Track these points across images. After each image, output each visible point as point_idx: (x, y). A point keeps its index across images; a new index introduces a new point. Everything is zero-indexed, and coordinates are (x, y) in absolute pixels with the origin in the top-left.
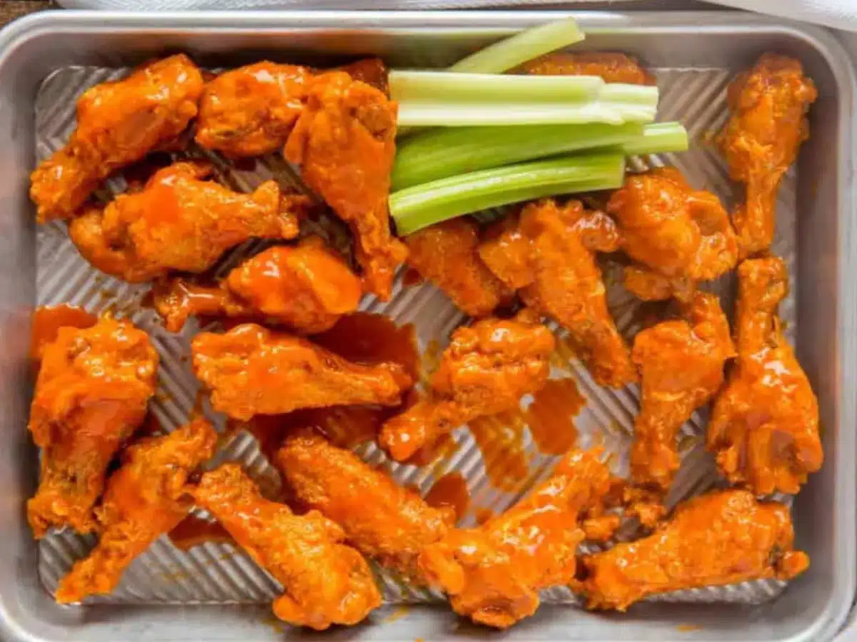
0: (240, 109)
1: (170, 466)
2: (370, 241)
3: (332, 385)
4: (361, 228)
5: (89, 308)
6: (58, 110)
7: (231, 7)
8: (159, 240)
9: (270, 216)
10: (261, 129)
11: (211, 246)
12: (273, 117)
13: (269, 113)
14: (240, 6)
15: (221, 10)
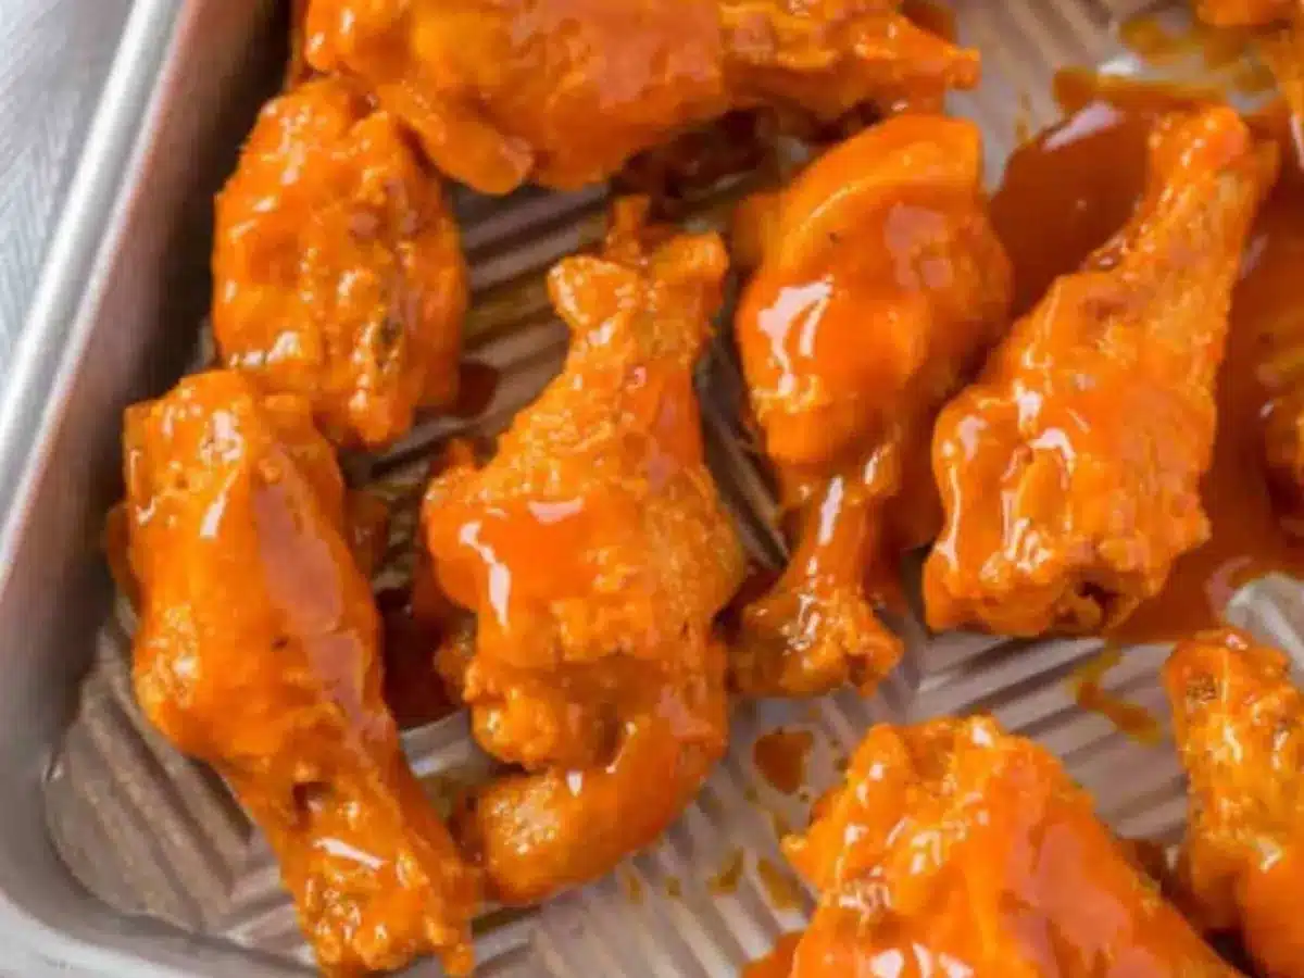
0: (333, 280)
1: (1281, 740)
2: (801, 41)
3: (1175, 268)
4: (758, 53)
5: (757, 948)
6: (160, 857)
7: (36, 254)
8: (629, 581)
9: (652, 294)
10: (404, 246)
11: (687, 486)
12: (379, 199)
13: (367, 206)
14: (42, 232)
15: (36, 283)
